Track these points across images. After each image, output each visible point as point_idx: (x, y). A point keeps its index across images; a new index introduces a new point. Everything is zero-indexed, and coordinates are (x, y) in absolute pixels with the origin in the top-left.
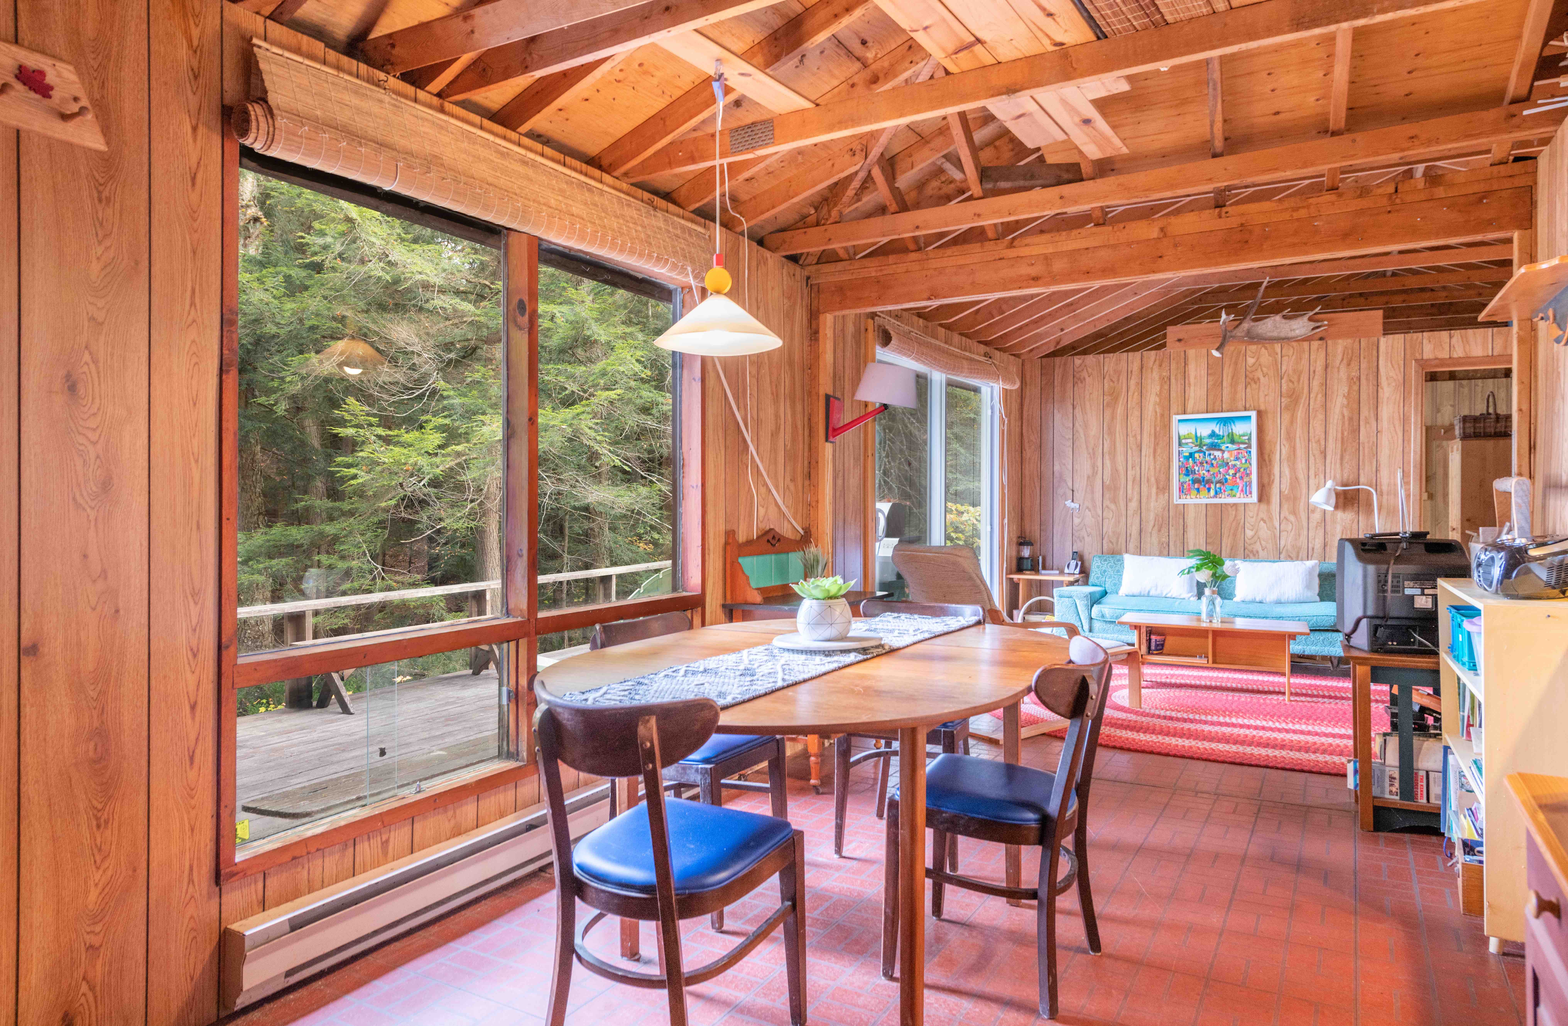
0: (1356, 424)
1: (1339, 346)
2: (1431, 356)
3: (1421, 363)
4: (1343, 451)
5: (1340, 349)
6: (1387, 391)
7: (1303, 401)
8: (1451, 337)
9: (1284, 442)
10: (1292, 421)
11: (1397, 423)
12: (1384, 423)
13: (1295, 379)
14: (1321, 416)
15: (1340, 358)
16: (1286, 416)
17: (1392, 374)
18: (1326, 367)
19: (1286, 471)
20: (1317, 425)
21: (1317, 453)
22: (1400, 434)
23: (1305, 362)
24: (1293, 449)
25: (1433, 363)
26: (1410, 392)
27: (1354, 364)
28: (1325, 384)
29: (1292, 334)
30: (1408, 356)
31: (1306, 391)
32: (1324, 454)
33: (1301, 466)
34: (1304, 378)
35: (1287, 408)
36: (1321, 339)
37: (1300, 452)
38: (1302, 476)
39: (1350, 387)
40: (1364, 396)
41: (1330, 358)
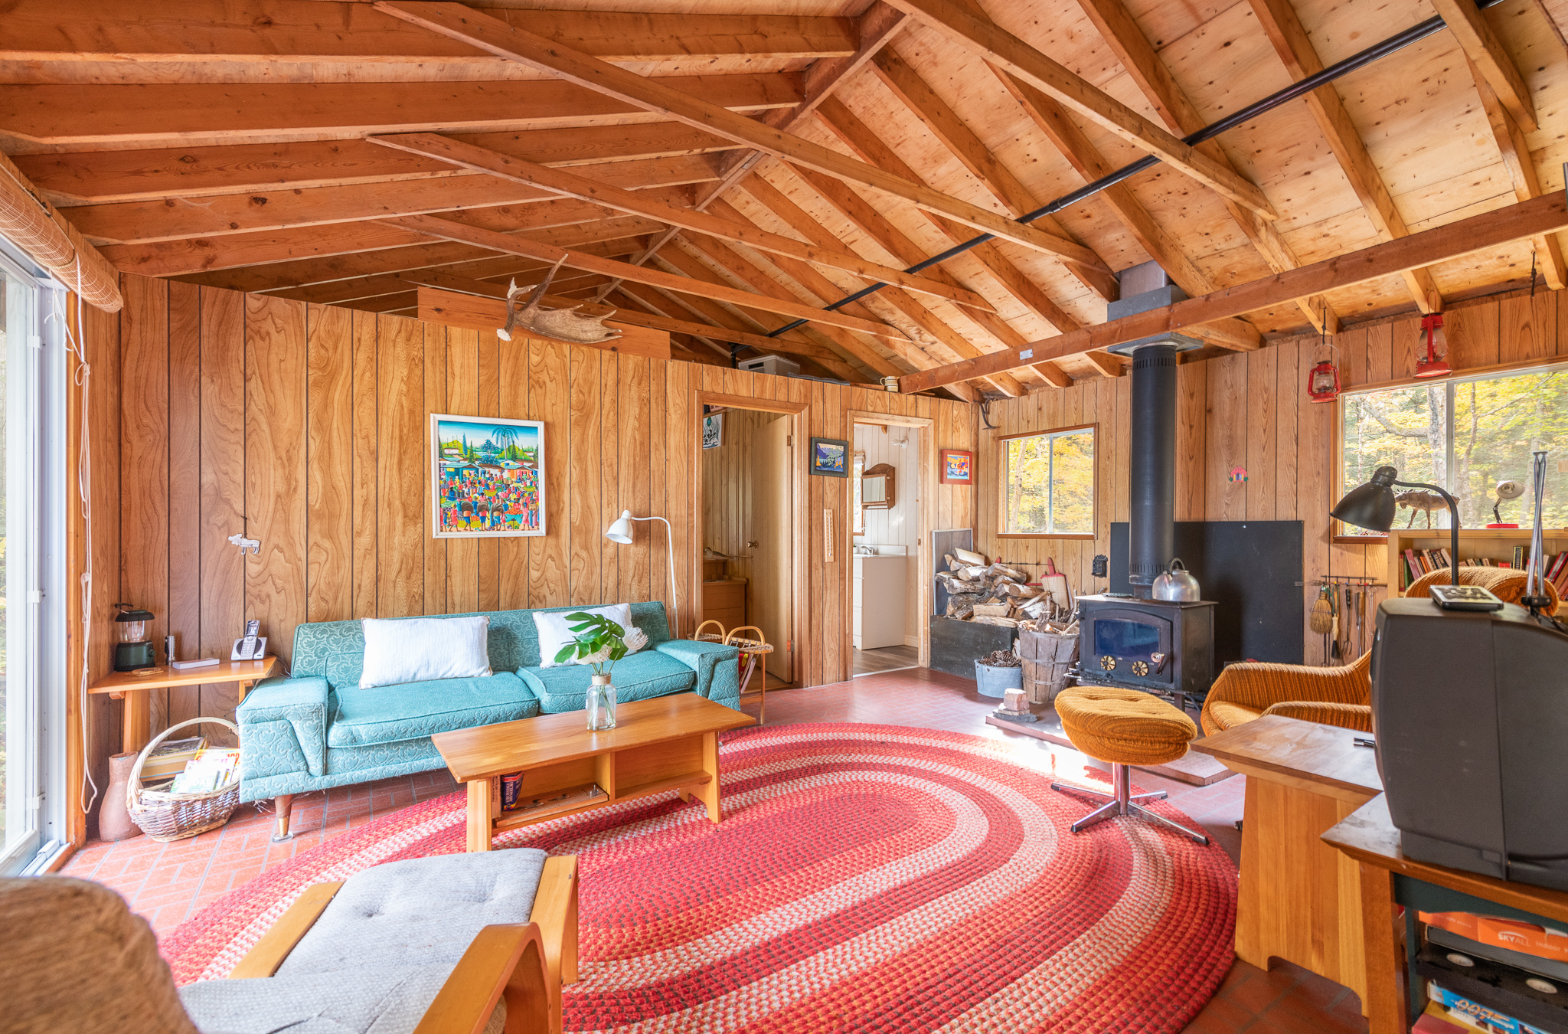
0: (647, 449)
1: (631, 361)
2: (709, 390)
3: (703, 394)
4: (636, 478)
5: (631, 365)
6: (675, 419)
7: (594, 418)
8: (724, 374)
9: (574, 463)
10: (583, 440)
11: (682, 452)
12: (672, 453)
13: (585, 390)
14: (613, 438)
15: (631, 373)
16: (577, 433)
17: (678, 401)
18: (618, 383)
19: (577, 498)
20: (609, 446)
21: (610, 478)
22: (685, 464)
23: (595, 372)
24: (584, 472)
25: (712, 396)
26: (693, 423)
27: (644, 383)
28: (616, 402)
29: (583, 336)
30: (691, 385)
31: (597, 405)
32: (617, 479)
33: (593, 492)
34: (596, 390)
35: (577, 423)
36: (614, 349)
37: (592, 477)
38: (594, 505)
39: (641, 409)
40: (654, 421)
41: (621, 373)
